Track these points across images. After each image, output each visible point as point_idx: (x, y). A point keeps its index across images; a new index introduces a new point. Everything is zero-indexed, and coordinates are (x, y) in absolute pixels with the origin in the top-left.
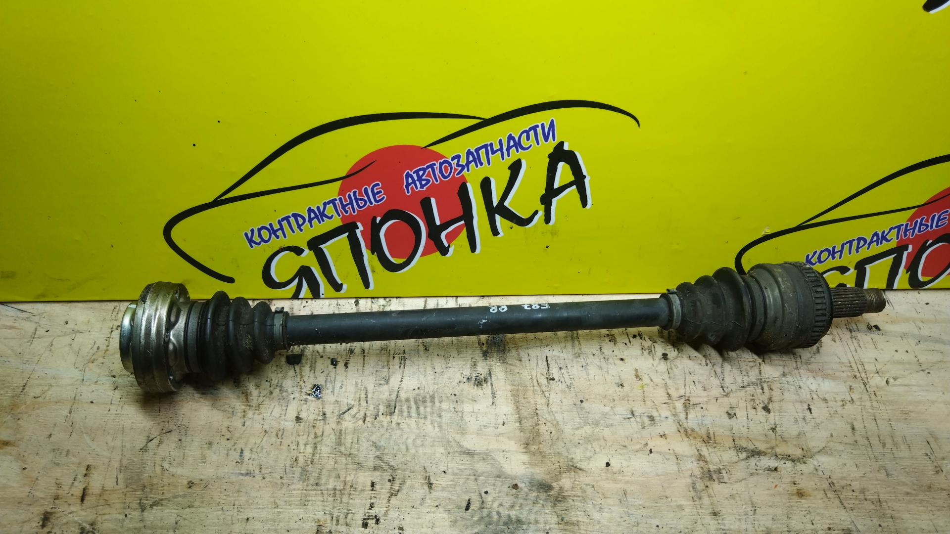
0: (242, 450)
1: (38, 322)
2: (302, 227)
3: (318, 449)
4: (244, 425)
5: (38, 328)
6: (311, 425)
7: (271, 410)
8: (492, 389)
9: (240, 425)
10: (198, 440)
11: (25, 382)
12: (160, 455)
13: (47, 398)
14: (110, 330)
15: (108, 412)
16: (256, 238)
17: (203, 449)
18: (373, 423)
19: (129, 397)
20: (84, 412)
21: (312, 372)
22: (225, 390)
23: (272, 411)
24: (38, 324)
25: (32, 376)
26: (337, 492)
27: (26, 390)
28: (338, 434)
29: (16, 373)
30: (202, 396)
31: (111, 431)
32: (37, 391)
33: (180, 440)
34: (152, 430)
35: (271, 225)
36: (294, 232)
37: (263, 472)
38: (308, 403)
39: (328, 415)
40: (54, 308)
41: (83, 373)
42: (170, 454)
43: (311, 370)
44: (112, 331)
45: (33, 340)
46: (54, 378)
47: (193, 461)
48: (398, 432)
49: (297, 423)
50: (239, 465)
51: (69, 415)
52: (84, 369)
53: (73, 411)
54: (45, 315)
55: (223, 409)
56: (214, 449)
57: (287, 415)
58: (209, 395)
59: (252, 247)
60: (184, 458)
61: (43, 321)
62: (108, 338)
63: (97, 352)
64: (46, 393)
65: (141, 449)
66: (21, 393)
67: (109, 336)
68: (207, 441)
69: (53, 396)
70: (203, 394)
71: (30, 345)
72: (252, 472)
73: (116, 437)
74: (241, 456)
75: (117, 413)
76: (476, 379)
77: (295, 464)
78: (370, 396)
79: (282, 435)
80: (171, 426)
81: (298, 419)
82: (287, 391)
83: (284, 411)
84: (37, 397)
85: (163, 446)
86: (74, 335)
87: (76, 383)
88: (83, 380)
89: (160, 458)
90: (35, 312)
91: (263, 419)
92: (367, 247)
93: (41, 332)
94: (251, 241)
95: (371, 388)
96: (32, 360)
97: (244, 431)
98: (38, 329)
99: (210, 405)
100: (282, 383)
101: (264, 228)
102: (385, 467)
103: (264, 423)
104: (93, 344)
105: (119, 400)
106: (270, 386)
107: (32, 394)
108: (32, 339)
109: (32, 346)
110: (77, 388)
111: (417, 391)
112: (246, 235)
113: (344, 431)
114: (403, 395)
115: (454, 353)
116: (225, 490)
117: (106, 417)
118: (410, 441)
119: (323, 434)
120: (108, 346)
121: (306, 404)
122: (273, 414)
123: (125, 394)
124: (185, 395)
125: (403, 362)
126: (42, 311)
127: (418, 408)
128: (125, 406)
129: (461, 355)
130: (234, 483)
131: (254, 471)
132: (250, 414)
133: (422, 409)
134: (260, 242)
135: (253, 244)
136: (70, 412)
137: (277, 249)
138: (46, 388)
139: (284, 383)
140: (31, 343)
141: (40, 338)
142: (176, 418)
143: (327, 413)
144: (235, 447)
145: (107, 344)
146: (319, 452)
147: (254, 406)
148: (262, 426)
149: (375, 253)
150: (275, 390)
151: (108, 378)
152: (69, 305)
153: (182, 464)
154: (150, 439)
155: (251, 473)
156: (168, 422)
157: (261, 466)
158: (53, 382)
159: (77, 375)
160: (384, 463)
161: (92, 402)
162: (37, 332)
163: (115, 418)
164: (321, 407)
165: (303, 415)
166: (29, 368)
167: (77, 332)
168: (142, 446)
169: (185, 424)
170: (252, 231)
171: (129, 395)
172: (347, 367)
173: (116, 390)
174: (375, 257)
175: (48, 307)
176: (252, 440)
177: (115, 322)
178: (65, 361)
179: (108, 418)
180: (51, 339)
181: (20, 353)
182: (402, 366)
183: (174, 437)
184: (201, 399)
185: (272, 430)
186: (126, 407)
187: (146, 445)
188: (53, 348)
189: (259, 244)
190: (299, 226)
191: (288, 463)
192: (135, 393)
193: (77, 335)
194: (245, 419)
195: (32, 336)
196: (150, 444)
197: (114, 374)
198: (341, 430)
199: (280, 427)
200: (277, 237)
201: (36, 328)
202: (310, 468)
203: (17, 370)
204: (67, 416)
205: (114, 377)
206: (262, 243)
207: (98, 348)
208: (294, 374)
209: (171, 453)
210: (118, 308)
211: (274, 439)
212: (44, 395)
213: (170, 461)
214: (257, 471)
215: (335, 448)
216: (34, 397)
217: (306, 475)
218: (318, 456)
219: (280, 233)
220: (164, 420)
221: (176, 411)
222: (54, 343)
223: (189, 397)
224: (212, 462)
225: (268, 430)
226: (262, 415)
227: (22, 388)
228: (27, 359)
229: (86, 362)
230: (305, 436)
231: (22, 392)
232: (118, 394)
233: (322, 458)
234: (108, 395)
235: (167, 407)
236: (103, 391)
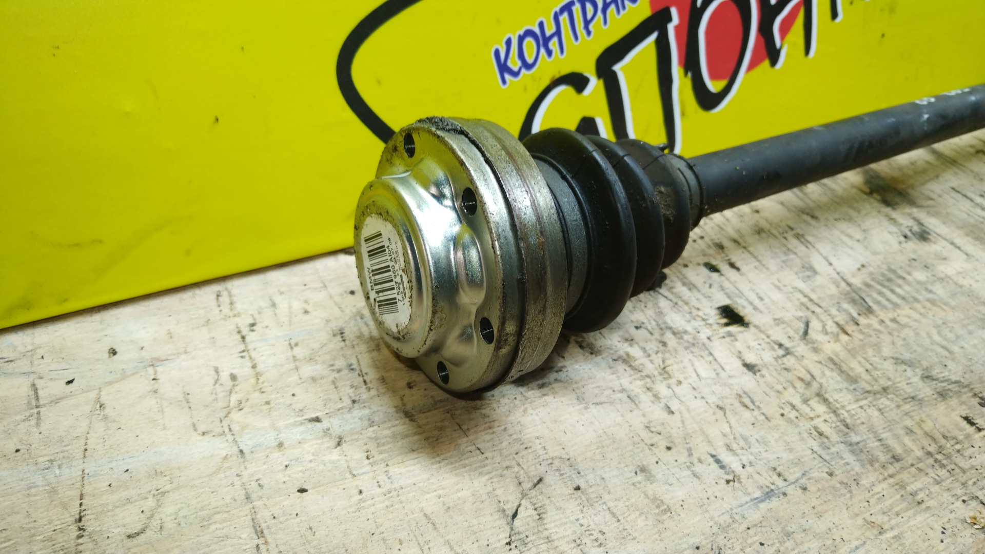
0: (713, 456)
1: (30, 370)
2: (591, 27)
3: (831, 400)
4: (673, 413)
5: (37, 382)
6: (779, 369)
7: (690, 371)
8: (945, 239)
9: (665, 415)
10: (615, 473)
11: (75, 510)
12: (564, 537)
13: (170, 525)
14: (238, 337)
15: (360, 497)
16: (514, 63)
17: (638, 486)
18: (861, 331)
19: (382, 448)
20: (298, 520)
21: (695, 290)
22: (577, 366)
23: (695, 371)
24: (32, 377)
25: (87, 489)
26: (939, 457)
27: (90, 529)
28: (832, 366)
29: (32, 499)
30: (545, 390)
31: (403, 535)
32: (131, 519)
33: (578, 488)
34: (499, 492)
35: (541, 25)
36: (576, 38)
37: (791, 478)
38: (738, 338)
39: (787, 344)
40: (58, 334)
41: (229, 437)
42: (582, 525)
43: (690, 289)
44: (243, 338)
45: (39, 413)
46: (157, 473)
47: (643, 517)
48: (906, 332)
49: (755, 373)
50: (737, 484)
51: (261, 541)
52: (227, 430)
53: (264, 526)
54: (40, 352)
55: (605, 399)
56: (659, 476)
57: (727, 368)
58: (556, 385)
59: (504, 82)
60: (619, 521)
61: (42, 367)
62: (243, 351)
63: (234, 386)
64: (157, 516)
65: (509, 543)
66: (80, 541)
67: (242, 347)
68: (633, 468)
69: (182, 514)
70: (541, 386)
71: (38, 425)
72: (773, 487)
73: (427, 543)
74: (722, 467)
75: (385, 490)
76: (913, 234)
77: (826, 440)
78: (813, 296)
79: (753, 402)
80: (533, 468)
81: (749, 367)
82: (686, 332)
83: (713, 362)
84: (138, 534)
85: (551, 515)
86: (151, 370)
87: (226, 465)
88: (241, 451)
89: (568, 542)
90: (10, 355)
91: (694, 389)
92: (680, 63)
93: (51, 388)
94: (503, 68)
95: (801, 285)
96: (66, 454)
97: (683, 422)
98: (38, 386)
99: (575, 401)
100: (665, 323)
101: (529, 33)
102: (953, 387)
103: (703, 395)
104: (213, 373)
105: (367, 462)
106: (651, 334)
107: (116, 531)
108: (35, 410)
109: (45, 427)
110: (238, 475)
111: (864, 270)
112: (497, 53)
113: (834, 357)
114: (857, 281)
115: (852, 213)
116: (762, 544)
117: (364, 508)
118: (936, 338)
119: (812, 376)
120: (254, 367)
121: (736, 340)
122: (703, 373)
123: (372, 446)
124: (506, 401)
125: (803, 240)
126: (30, 347)
127: (892, 291)
128: (390, 469)
129: (863, 212)
130: (763, 524)
131: (773, 484)
132: (661, 388)
133: (898, 290)
134: (520, 69)
135: (507, 77)
136: (260, 534)
137: (545, 83)
138: (151, 503)
139: (669, 321)
140: (39, 419)
141: (57, 401)
142: (530, 450)
143: (783, 342)
144: (695, 455)
145: (250, 364)
146: (838, 406)
147: (656, 373)
148: (704, 401)
149: (689, 74)
150: (665, 336)
151: (302, 428)
152: (97, 317)
153: (625, 533)
154: (510, 513)
155: (772, 490)
156: (519, 465)
157: (775, 469)
158: (161, 483)
159: (221, 447)
160: (942, 382)
161: (302, 491)
162: (40, 393)
163: (387, 503)
164: (763, 336)
165: (751, 358)
166: (70, 473)
167: (154, 363)
168: (504, 536)
169: (556, 454)
170: (509, 42)
171: (384, 444)
172: (738, 269)
173: (344, 445)
174: (688, 83)
175: (42, 335)
176: (714, 432)
177: (237, 319)
178: (164, 428)
179: (372, 509)
180: (93, 395)
181: (17, 451)
182: (810, 246)
183: (556, 487)
184: (546, 398)
185: (728, 401)
186: (395, 470)
187: (512, 529)
188: (108, 411)
189: (515, 74)
190: (587, 23)
191: (815, 445)
192: (394, 436)
193: (160, 369)
194: (664, 401)
195: (29, 403)
196: (517, 522)
197: (314, 415)
198: (831, 360)
199: (735, 392)
200: (549, 53)
201: (34, 385)
202: (855, 438)
203: (33, 491)
204: (258, 546)
205: (317, 420)
206: (523, 71)
207: (233, 377)
208: (669, 302)
209: (581, 521)
210: (225, 294)
211: (747, 414)
212: (155, 523)
213: (596, 540)
214: (780, 482)
215: (855, 389)
216: (129, 537)
217: (861, 451)
218: (842, 411)
219: (554, 44)
220: (507, 463)
221: (514, 436)
222: (103, 399)
223: (517, 402)
224: (681, 503)
225: (721, 404)
226: (684, 382)
227: (74, 528)
228: (47, 458)
229: (222, 415)
230: (791, 390)
231: (80, 537)
232: (354, 453)
233: (853, 412)
234: (331, 462)
235: (488, 437)
236: (311, 458)
